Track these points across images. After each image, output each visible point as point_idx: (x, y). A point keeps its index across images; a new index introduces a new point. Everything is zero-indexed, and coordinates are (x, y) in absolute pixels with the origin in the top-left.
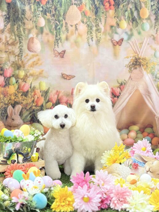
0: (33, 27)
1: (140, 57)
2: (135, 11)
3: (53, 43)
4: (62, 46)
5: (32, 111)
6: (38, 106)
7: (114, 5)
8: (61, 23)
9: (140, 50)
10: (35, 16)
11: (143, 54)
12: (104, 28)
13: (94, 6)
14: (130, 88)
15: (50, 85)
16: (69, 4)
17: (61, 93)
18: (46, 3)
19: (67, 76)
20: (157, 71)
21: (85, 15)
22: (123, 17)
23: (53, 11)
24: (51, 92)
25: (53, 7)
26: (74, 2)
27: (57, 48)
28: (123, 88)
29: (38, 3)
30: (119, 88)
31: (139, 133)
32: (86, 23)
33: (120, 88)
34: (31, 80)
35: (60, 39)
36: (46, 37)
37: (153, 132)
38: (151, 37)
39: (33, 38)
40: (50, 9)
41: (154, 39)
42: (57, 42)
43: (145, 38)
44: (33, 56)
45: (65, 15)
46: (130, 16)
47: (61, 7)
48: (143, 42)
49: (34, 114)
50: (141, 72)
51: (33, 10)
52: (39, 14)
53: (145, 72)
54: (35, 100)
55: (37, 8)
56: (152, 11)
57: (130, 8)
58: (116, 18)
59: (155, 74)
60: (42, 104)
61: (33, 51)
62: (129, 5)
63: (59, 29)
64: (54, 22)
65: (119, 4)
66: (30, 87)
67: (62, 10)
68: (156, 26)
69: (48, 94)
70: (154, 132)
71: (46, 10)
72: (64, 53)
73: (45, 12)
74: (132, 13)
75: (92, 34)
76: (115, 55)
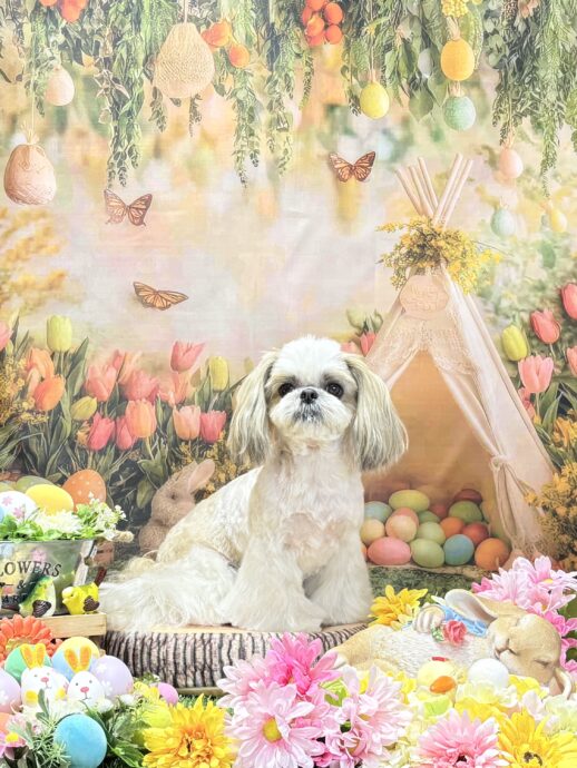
0: (30, 105)
1: (438, 230)
2: (422, 49)
3: (107, 166)
4: (139, 178)
5: (20, 431)
6: (44, 413)
7: (341, 25)
8: (137, 91)
9: (437, 204)
10: (37, 66)
11: (447, 219)
12: (304, 115)
13: (263, 30)
14: (398, 345)
15: (90, 330)
16: (170, 18)
17: (130, 360)
18: (82, 17)
19: (156, 293)
20: (500, 284)
21: (229, 63)
22: (374, 71)
23: (105, 44)
24: (93, 357)
25: (108, 31)
26: (187, 11)
27: (117, 189)
28: (371, 342)
29: (50, 13)
30: (353, 344)
31: (427, 521)
32: (234, 94)
33: (359, 344)
34: (18, 311)
35: (130, 152)
36: (78, 148)
37: (483, 519)
38: (480, 154)
39: (26, 149)
40: (96, 38)
41: (493, 162)
42: (120, 163)
43: (457, 156)
44: (27, 217)
45: (152, 62)
46: (402, 66)
47: (138, 30)
48: (452, 170)
49: (26, 442)
50: (440, 284)
51: (27, 43)
52: (53, 58)
53: (453, 288)
54: (31, 388)
55: (46, 36)
56: (488, 54)
57: (403, 40)
58: (348, 75)
59: (493, 299)
60: (59, 404)
61: (28, 200)
62: (400, 27)
63: (130, 113)
64: (109, 86)
65: (363, 21)
66: (13, 339)
67: (139, 44)
68: (501, 115)
69: (81, 364)
70: (486, 516)
71: (79, 41)
72: (144, 207)
73: (74, 50)
74: (410, 57)
75: (256, 140)
76: (343, 216)
